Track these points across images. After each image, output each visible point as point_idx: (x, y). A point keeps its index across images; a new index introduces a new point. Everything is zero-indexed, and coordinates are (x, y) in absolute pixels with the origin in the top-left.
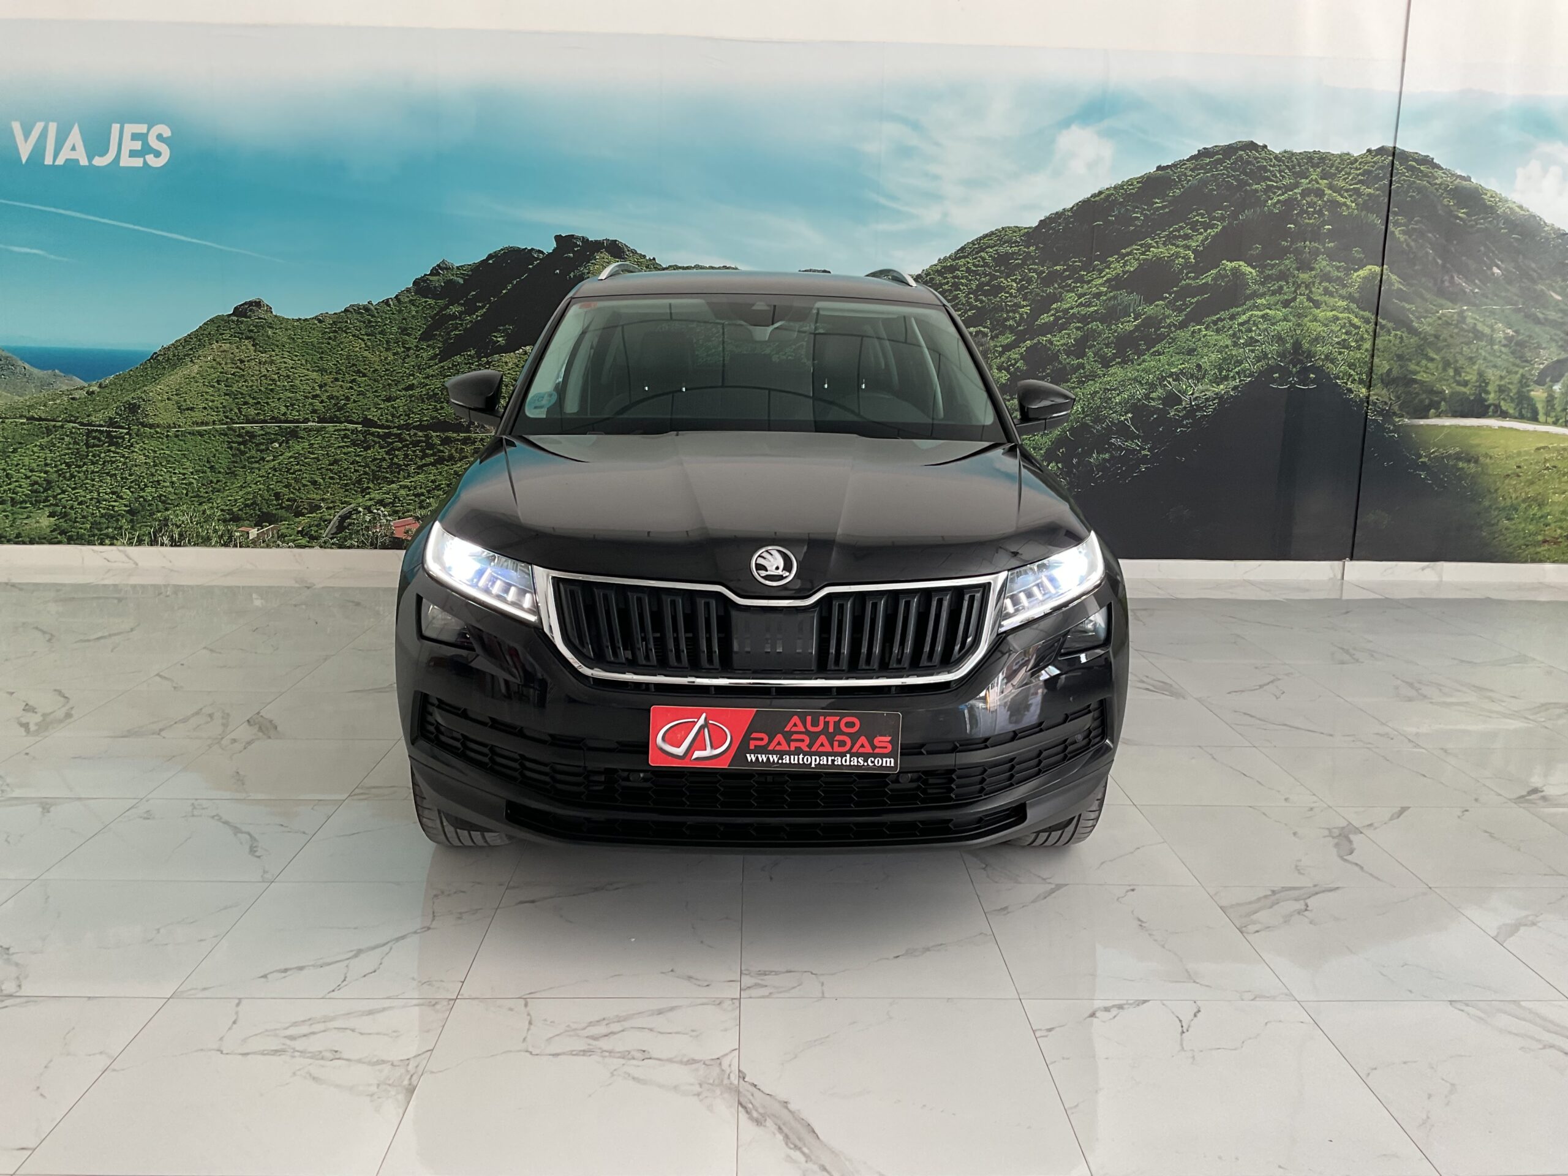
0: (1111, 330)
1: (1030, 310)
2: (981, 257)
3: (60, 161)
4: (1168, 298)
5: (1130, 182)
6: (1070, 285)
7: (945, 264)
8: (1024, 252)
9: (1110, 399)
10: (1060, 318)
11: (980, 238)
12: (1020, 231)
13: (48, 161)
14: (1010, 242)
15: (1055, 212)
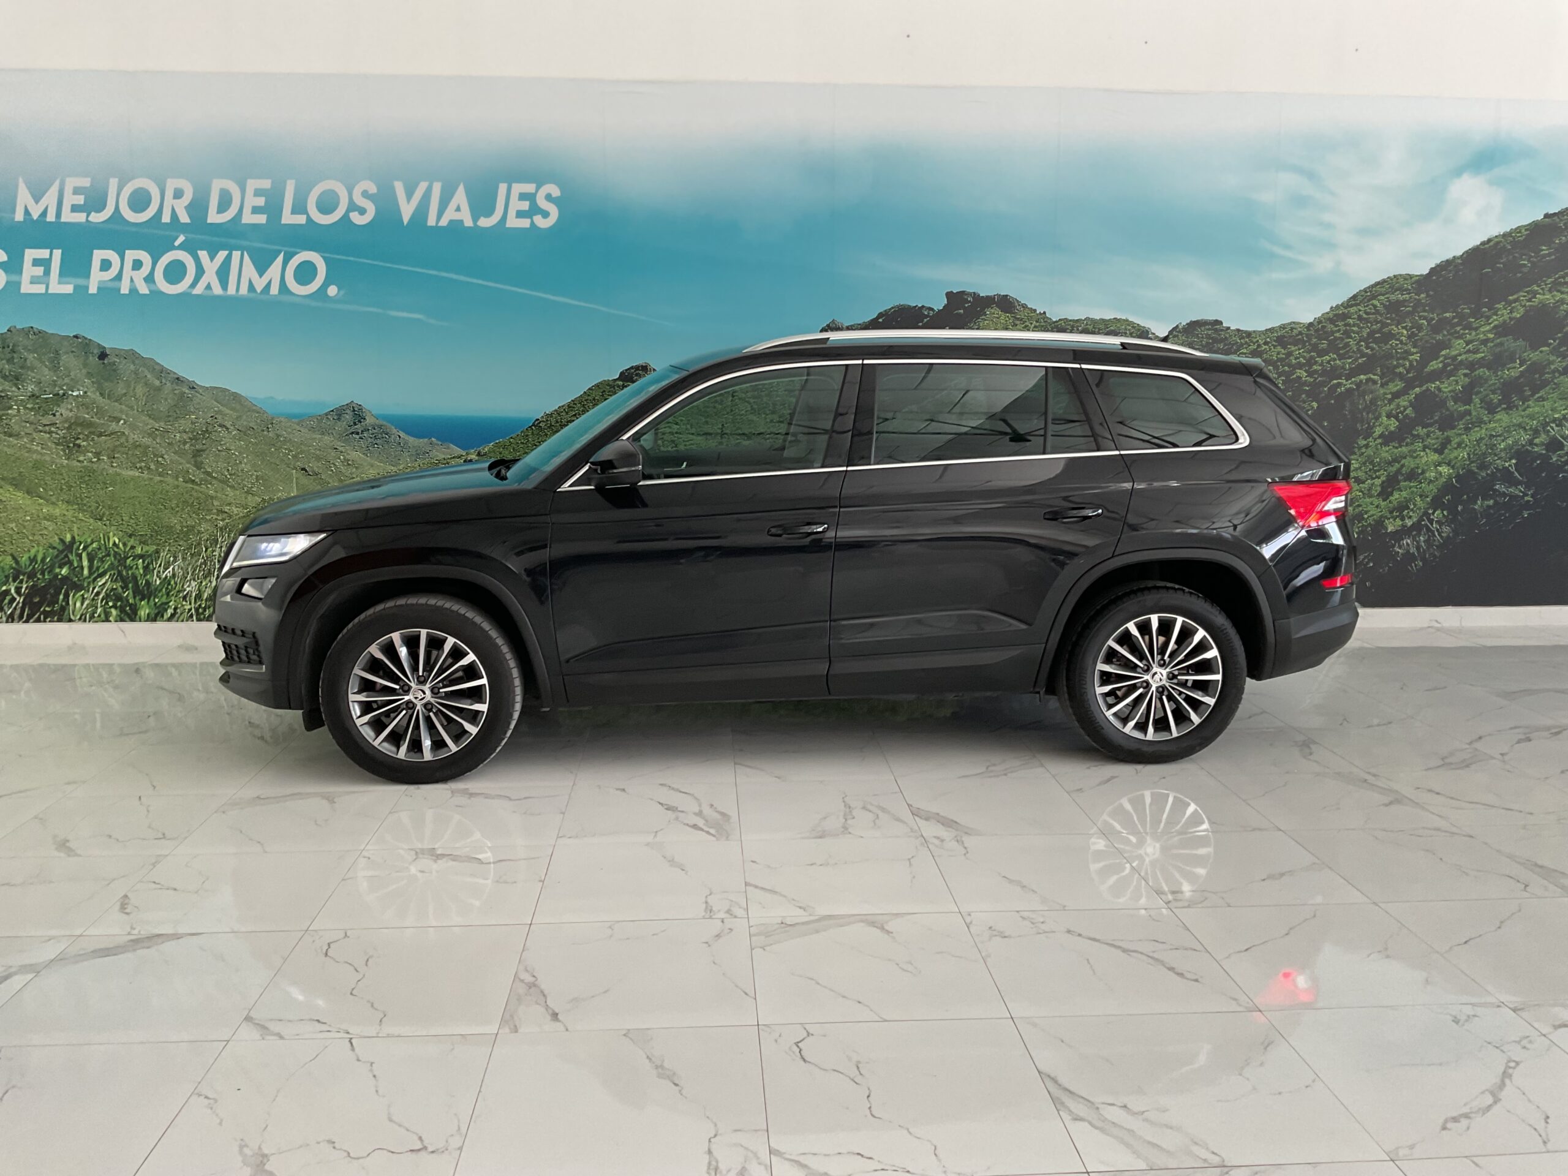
0: (1497, 376)
1: (1420, 357)
2: (1372, 305)
3: (444, 222)
4: (1551, 344)
5: (1518, 230)
6: (1458, 332)
7: (1337, 312)
8: (1415, 299)
9: (1495, 445)
10: (1449, 365)
11: (1372, 285)
12: (1411, 278)
13: (431, 222)
14: (1401, 290)
15: (1444, 259)
